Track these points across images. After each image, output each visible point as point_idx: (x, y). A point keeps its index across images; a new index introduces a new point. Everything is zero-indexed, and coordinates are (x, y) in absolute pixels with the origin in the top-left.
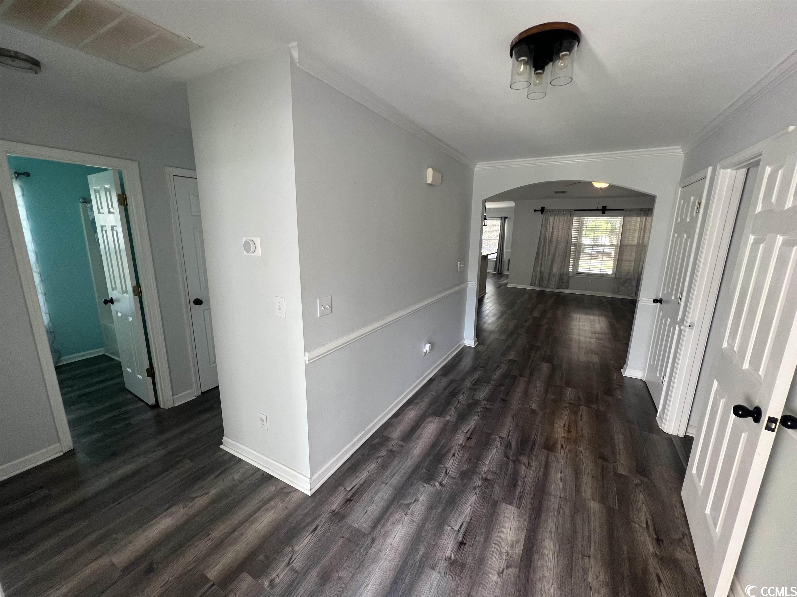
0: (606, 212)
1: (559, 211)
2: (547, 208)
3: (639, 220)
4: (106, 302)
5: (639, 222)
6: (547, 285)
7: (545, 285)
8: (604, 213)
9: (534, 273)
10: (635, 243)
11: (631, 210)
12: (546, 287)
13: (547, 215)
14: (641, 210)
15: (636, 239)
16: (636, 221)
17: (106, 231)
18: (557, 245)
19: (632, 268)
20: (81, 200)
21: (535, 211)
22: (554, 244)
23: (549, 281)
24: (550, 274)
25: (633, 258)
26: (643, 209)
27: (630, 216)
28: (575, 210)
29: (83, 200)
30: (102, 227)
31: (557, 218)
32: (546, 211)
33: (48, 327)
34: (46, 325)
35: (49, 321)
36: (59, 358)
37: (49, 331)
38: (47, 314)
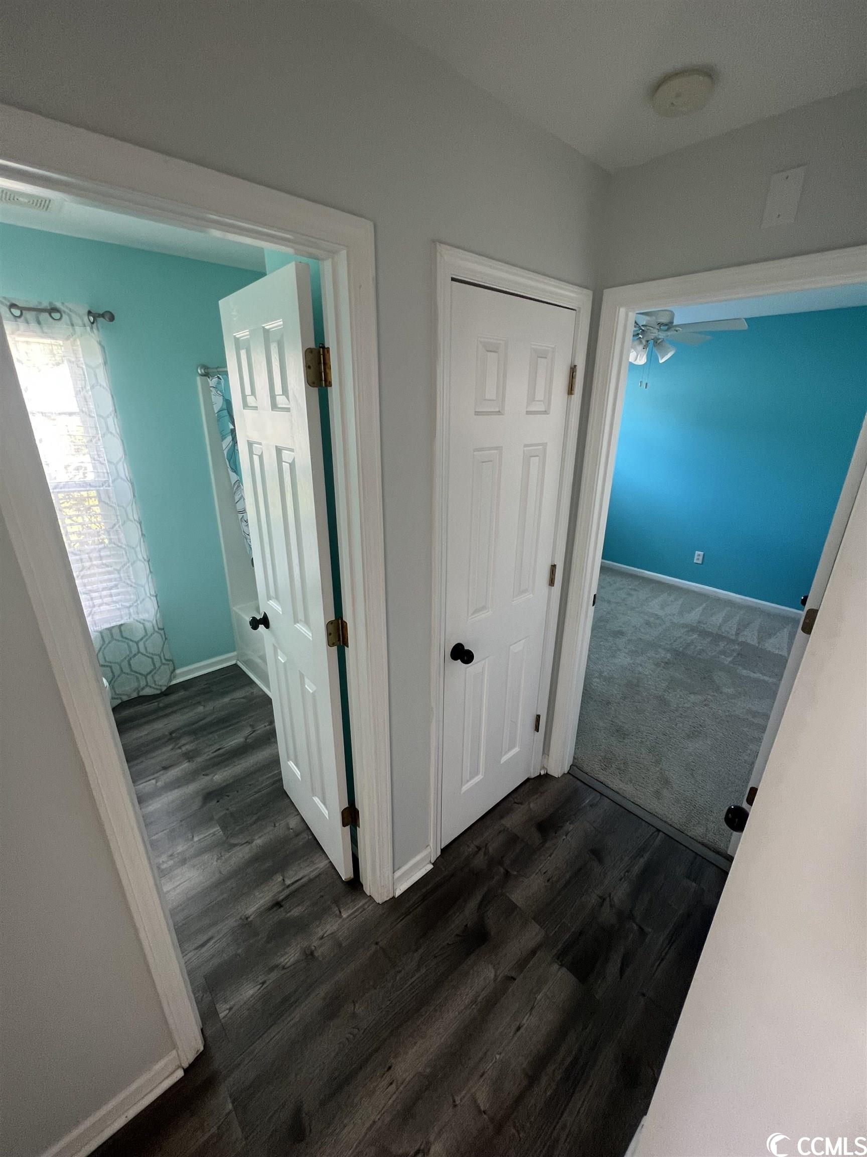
4: (255, 623)
17: (261, 457)
20: (199, 371)
29: (203, 371)
30: (250, 444)
33: (154, 622)
34: (151, 620)
35: (156, 609)
36: (172, 673)
37: (156, 629)
38: (152, 598)
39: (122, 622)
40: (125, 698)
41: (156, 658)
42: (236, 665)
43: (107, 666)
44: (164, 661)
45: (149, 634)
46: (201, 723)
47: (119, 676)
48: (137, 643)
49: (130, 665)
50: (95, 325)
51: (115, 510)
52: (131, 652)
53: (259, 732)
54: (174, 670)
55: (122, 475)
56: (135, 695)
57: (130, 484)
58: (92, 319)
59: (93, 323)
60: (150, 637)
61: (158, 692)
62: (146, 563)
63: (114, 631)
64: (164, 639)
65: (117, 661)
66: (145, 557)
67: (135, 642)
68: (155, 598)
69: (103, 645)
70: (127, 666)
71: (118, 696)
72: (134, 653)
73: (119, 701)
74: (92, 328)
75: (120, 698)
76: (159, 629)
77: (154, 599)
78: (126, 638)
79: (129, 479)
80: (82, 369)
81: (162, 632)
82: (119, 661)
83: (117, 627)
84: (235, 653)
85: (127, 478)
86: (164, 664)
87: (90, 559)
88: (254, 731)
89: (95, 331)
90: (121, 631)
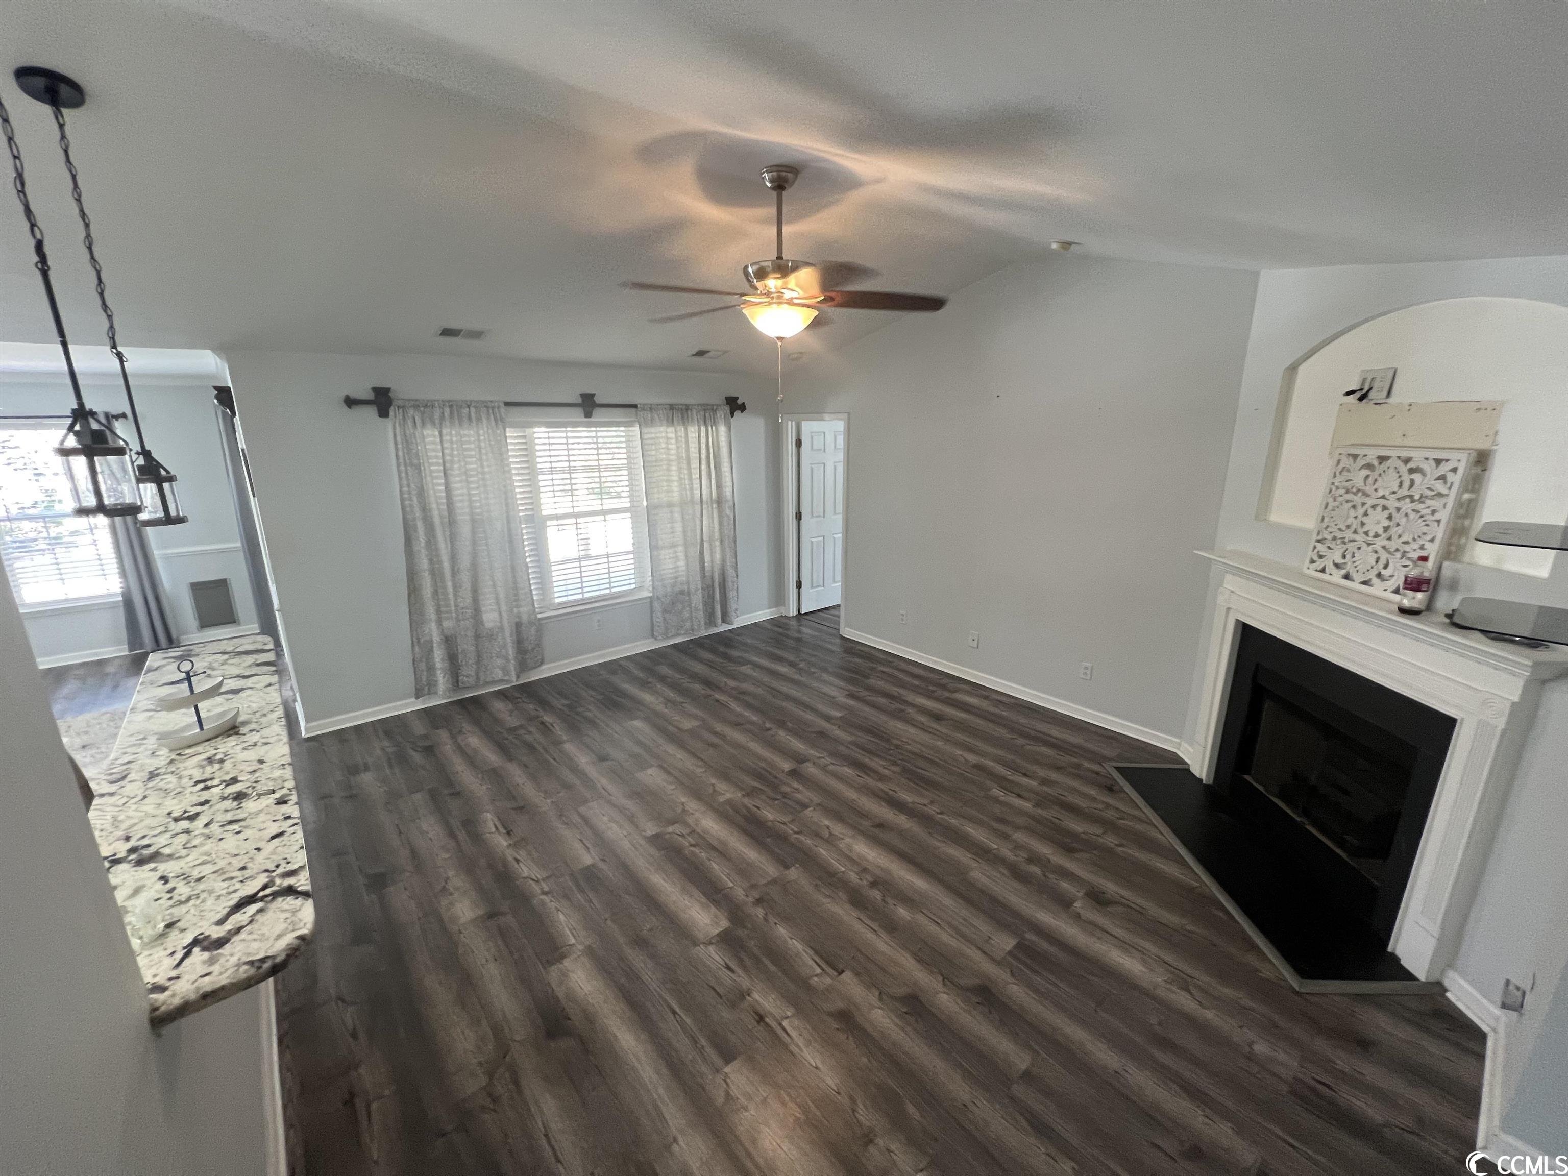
0: (597, 412)
1: (451, 407)
2: (401, 389)
3: (673, 436)
5: (673, 441)
6: (478, 678)
7: (472, 681)
8: (588, 415)
9: (417, 649)
10: (676, 496)
11: (651, 408)
12: (477, 686)
13: (410, 423)
14: (672, 407)
15: (675, 486)
16: (668, 438)
18: (474, 532)
19: (682, 563)
21: (350, 402)
22: (465, 531)
23: (479, 661)
24: (477, 636)
25: (679, 537)
26: (676, 405)
27: (652, 423)
28: (507, 404)
31: (451, 433)
32: (400, 403)
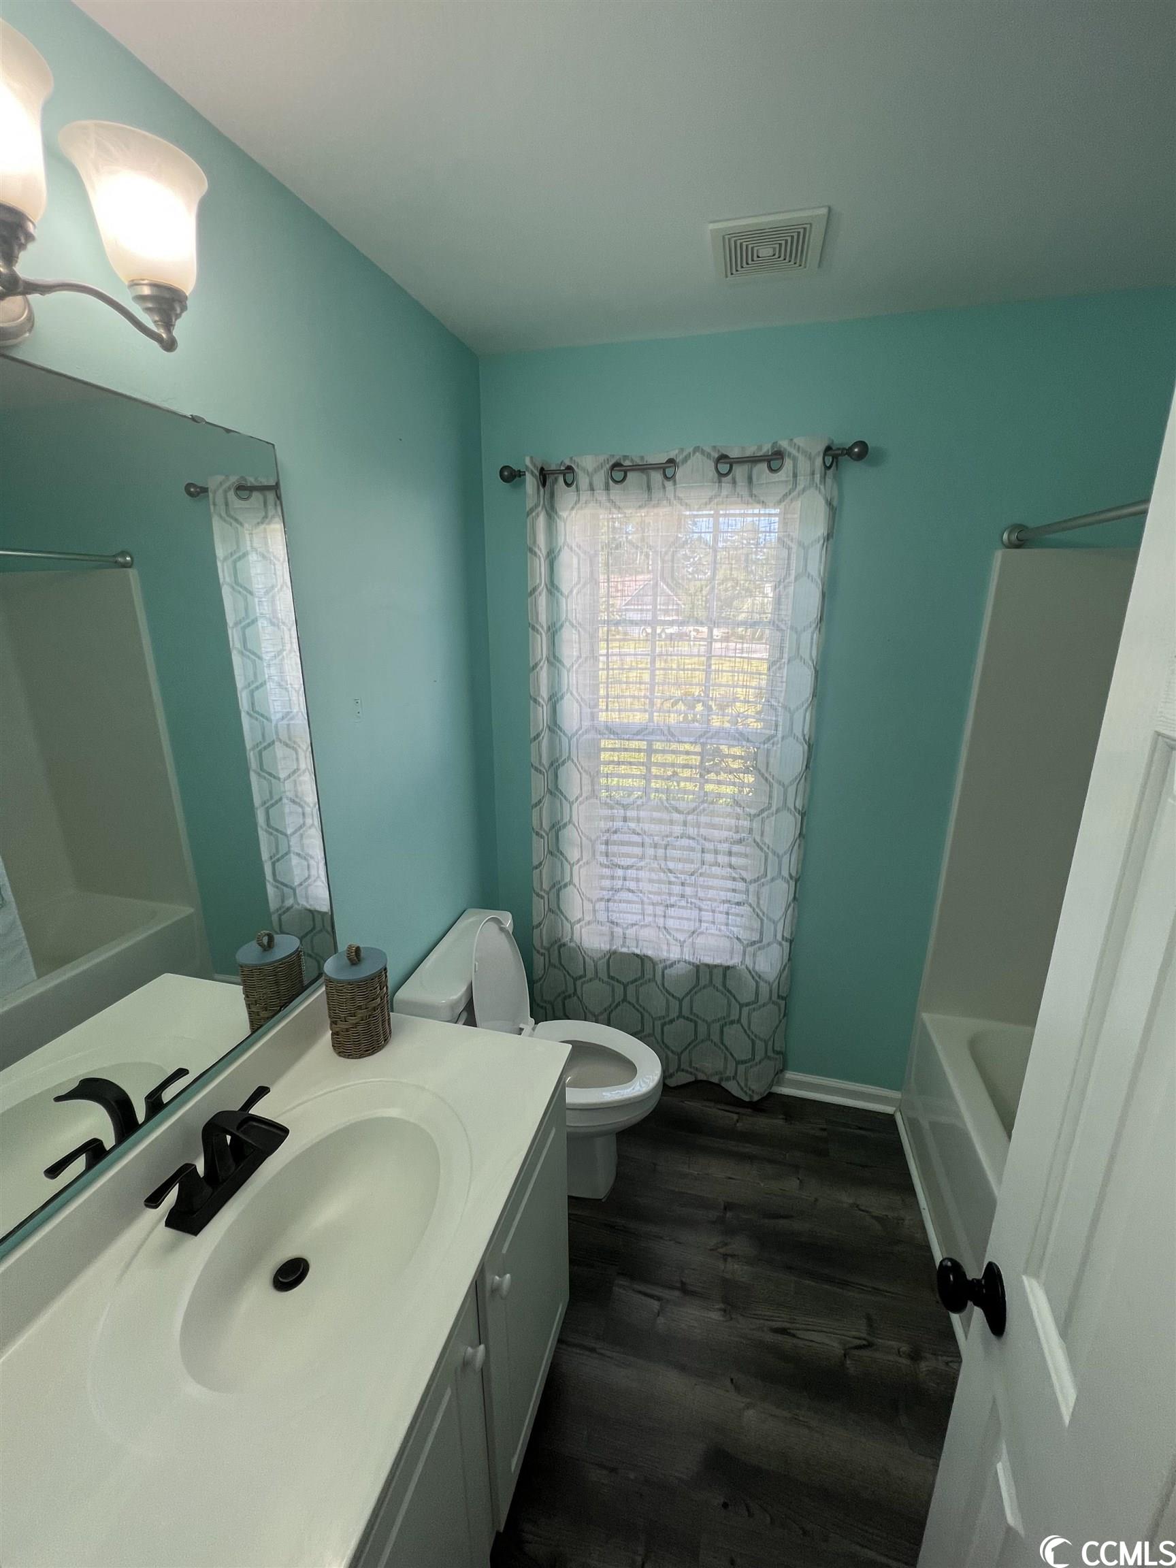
33: (775, 985)
34: (771, 980)
35: (784, 964)
36: (777, 1073)
37: (775, 998)
38: (784, 943)
39: (730, 963)
40: (701, 1077)
41: (760, 1045)
42: (891, 1118)
43: (691, 1020)
44: (770, 1054)
45: (761, 1002)
46: (783, 1223)
47: (703, 1041)
48: (741, 1006)
49: (722, 1032)
50: (830, 472)
51: (770, 786)
52: (729, 1015)
53: (877, 1355)
54: (782, 1071)
55: (798, 731)
56: (715, 1080)
57: (806, 747)
58: (829, 460)
59: (829, 468)
60: (760, 1007)
61: (747, 1099)
62: (792, 883)
63: (715, 971)
64: (782, 1015)
65: (706, 1018)
66: (794, 874)
67: (739, 1004)
68: (788, 944)
69: (694, 988)
70: (718, 1032)
71: (692, 1070)
72: (732, 1018)
73: (692, 1079)
74: (824, 477)
75: (695, 1075)
76: (779, 997)
77: (786, 945)
78: (729, 991)
79: (807, 738)
80: (789, 549)
81: (782, 1003)
82: (709, 1019)
83: (721, 969)
84: (897, 1095)
85: (804, 736)
86: (769, 1058)
87: (716, 852)
88: (869, 1345)
89: (829, 481)
90: (725, 976)
